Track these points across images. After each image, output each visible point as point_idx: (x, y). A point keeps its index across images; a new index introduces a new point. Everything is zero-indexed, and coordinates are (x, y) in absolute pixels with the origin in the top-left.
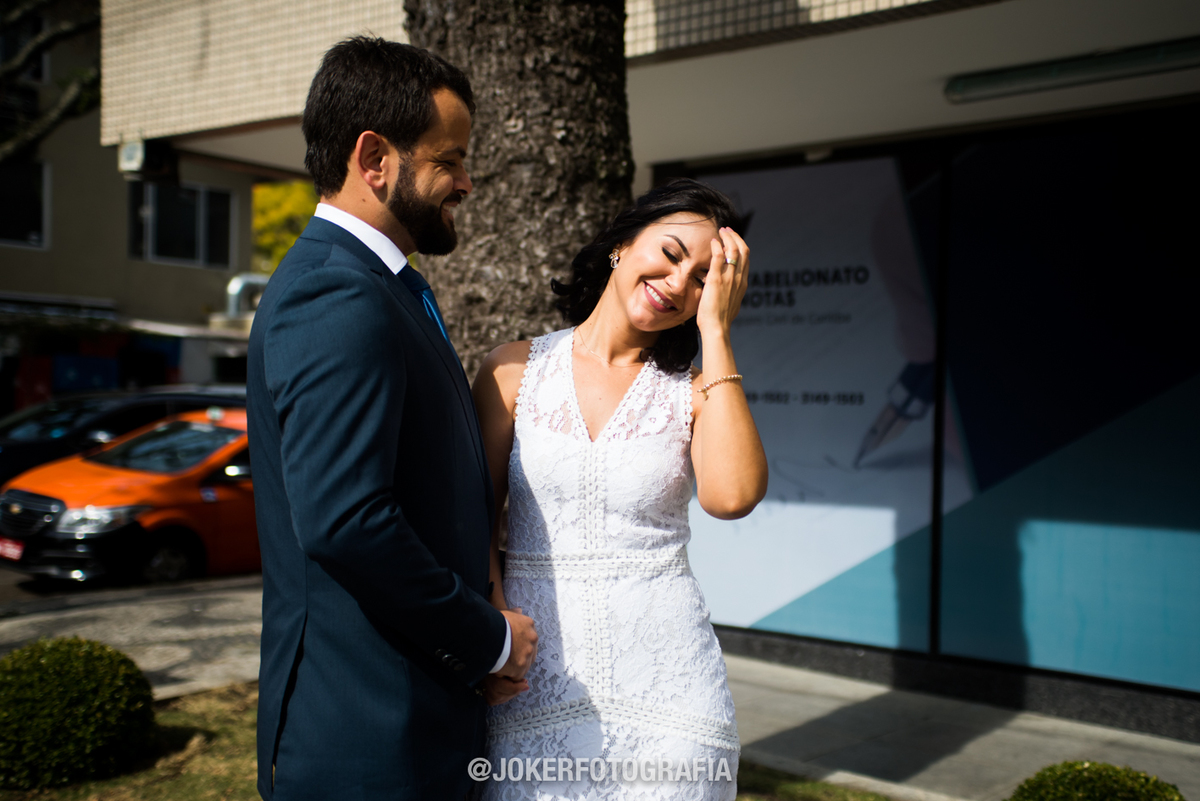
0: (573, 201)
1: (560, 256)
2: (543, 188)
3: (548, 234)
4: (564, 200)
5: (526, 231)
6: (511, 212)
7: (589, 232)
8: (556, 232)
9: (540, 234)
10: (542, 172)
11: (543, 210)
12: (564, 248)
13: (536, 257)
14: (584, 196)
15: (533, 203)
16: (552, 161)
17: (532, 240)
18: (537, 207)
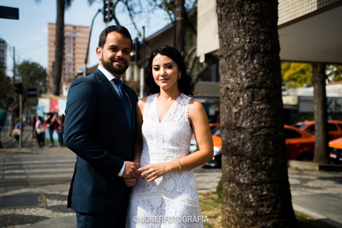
0: (253, 59)
1: (249, 75)
2: (244, 56)
3: (246, 69)
4: (250, 59)
5: (240, 68)
6: (236, 63)
7: (258, 67)
8: (248, 68)
9: (243, 69)
10: (243, 52)
11: (244, 62)
12: (250, 72)
13: (242, 75)
14: (256, 57)
15: (241, 61)
16: (246, 48)
17: (241, 71)
18: (242, 62)
